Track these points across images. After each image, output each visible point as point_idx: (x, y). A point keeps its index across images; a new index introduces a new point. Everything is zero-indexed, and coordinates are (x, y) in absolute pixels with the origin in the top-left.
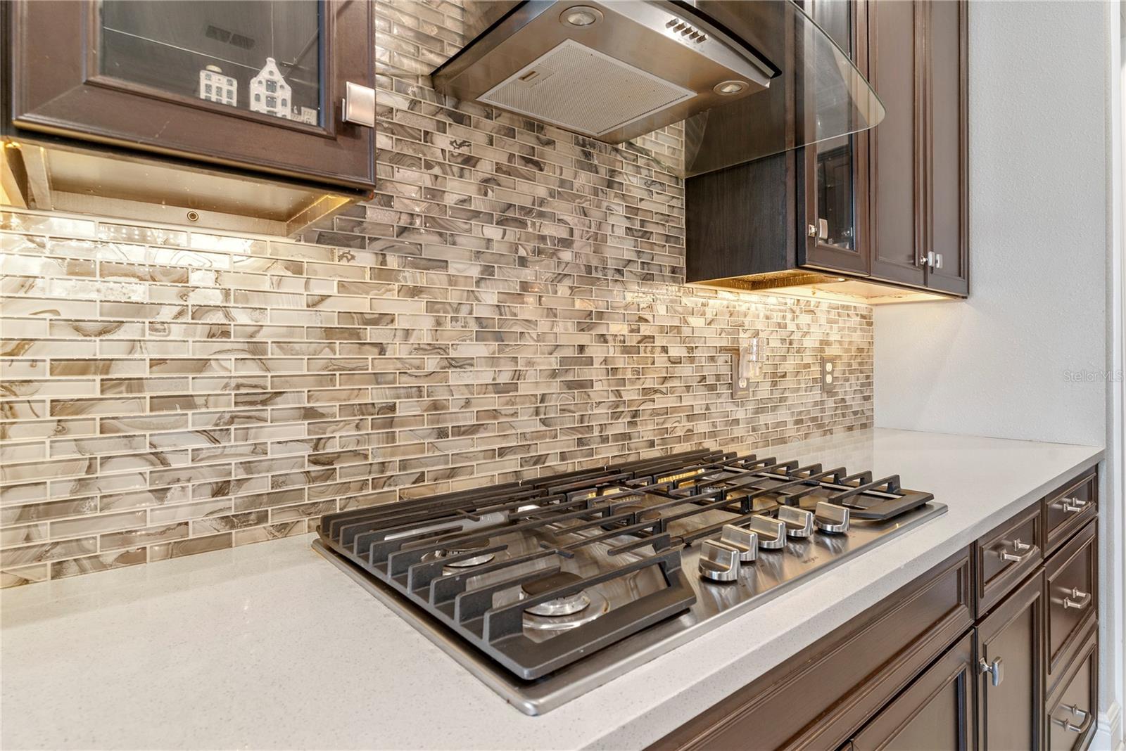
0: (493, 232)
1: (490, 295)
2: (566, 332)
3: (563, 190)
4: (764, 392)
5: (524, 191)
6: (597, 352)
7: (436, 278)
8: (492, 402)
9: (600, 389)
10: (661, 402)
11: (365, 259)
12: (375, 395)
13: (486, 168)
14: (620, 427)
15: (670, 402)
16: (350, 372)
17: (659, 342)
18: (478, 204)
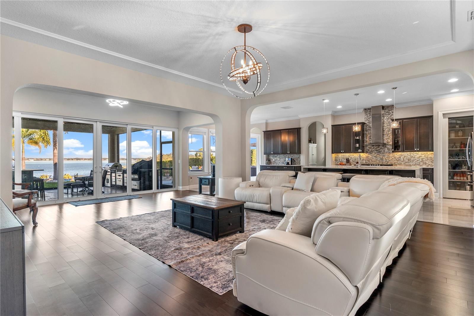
0: (376, 152)
1: (375, 155)
2: (381, 157)
3: (381, 148)
4: (407, 161)
5: (378, 149)
6: (384, 158)
7: (372, 154)
8: (375, 160)
9: (384, 160)
10: (391, 161)
11: (368, 154)
12: (369, 160)
13: (375, 148)
14: (387, 163)
15: (392, 161)
16: (367, 159)
17: (391, 157)
18: (375, 150)
